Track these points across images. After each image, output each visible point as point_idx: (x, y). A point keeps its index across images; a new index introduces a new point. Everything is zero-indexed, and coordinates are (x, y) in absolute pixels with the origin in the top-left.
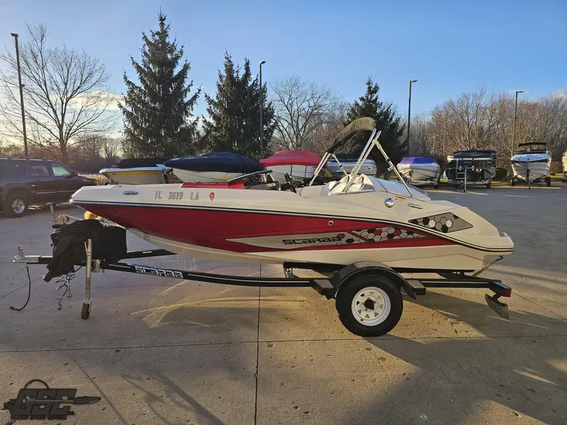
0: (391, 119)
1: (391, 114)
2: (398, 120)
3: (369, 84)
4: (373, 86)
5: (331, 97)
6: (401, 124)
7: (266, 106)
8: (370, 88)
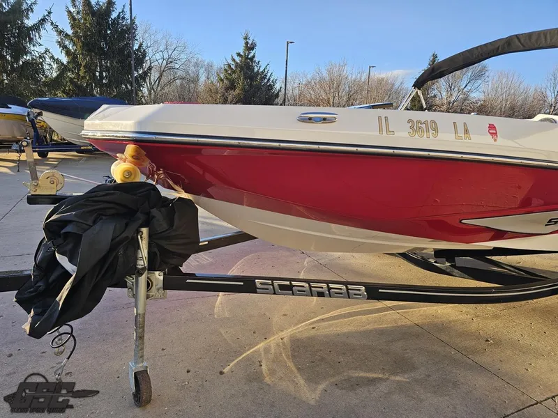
0: (269, 80)
1: (269, 75)
2: (274, 82)
3: (246, 38)
4: (250, 42)
5: (188, 51)
6: (277, 86)
7: (136, 47)
8: (247, 43)
